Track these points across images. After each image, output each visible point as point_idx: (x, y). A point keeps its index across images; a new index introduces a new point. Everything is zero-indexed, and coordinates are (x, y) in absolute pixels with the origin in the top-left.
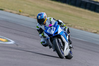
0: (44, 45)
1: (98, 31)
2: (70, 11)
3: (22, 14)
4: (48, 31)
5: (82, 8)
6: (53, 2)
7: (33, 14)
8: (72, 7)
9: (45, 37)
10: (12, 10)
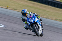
0: (26, 29)
1: (56, 19)
2: (39, 7)
3: (9, 8)
4: (29, 20)
5: (47, 4)
6: (28, 1)
7: (16, 8)
8: (40, 4)
9: (27, 24)
10: (3, 6)
